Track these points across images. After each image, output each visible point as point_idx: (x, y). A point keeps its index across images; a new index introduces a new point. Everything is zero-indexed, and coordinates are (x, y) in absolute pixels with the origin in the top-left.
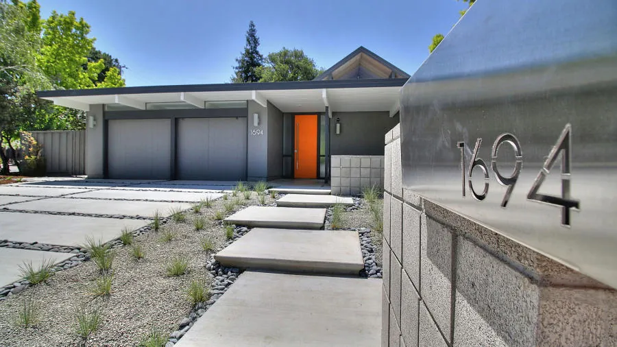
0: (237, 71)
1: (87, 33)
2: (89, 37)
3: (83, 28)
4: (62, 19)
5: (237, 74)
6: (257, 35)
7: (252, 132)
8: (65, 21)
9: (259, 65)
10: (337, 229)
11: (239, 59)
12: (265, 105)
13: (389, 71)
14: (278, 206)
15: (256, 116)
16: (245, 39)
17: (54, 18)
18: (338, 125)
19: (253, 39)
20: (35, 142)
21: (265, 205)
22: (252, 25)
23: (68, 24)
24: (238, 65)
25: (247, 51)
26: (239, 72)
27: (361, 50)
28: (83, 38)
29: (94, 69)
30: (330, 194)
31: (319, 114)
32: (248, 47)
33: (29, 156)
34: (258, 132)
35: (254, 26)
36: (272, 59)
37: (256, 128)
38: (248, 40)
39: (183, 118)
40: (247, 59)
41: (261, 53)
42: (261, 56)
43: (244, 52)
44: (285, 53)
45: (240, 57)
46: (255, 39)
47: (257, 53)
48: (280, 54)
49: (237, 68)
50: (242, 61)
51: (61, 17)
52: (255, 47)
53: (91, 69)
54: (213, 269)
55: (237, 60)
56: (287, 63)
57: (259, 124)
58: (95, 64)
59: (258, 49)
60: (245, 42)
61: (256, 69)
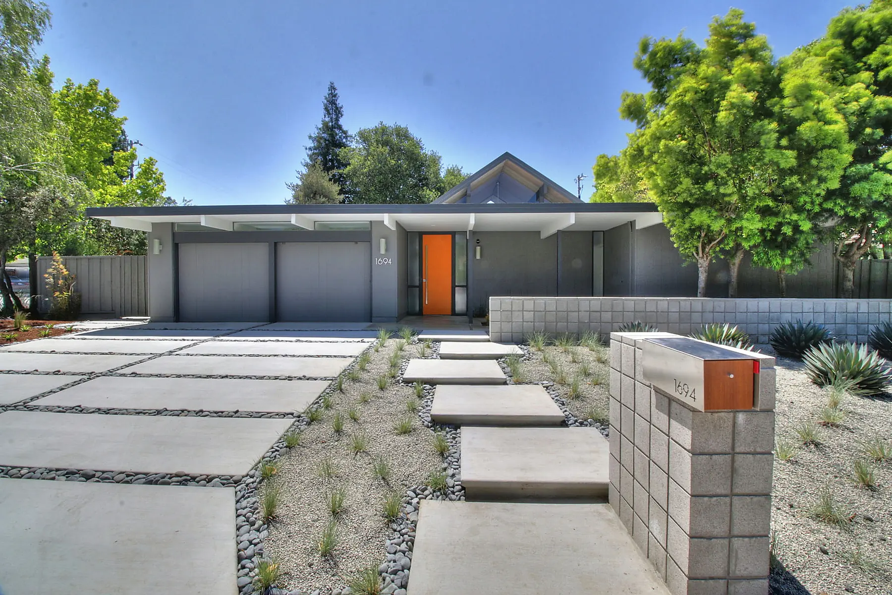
0: (310, 153)
1: (114, 109)
2: (116, 115)
3: (110, 103)
4: (82, 92)
5: (310, 157)
6: (340, 102)
7: (377, 261)
8: (85, 94)
9: (345, 146)
10: (520, 383)
11: (313, 136)
12: (393, 228)
13: (541, 183)
14: (442, 358)
15: (383, 241)
16: (322, 107)
17: (68, 88)
18: (478, 248)
19: (333, 108)
20: (65, 272)
21: (426, 358)
22: (332, 88)
23: (88, 99)
24: (312, 145)
25: (325, 124)
26: (313, 154)
27: (507, 156)
28: (109, 117)
29: (122, 161)
30: (489, 341)
31: (453, 234)
32: (327, 119)
33: (62, 293)
34: (385, 261)
35: (335, 89)
36: (364, 136)
37: (382, 256)
38: (326, 109)
39: (284, 242)
40: (325, 135)
41: (345, 128)
42: (345, 132)
43: (320, 126)
44: (383, 131)
45: (314, 133)
46: (337, 108)
47: (340, 127)
48: (376, 131)
49: (310, 149)
50: (318, 139)
51: (80, 88)
52: (337, 120)
53: (118, 161)
54: (431, 427)
55: (310, 137)
56: (386, 143)
57: (386, 250)
58: (124, 154)
59: (342, 121)
60: (322, 112)
61: (341, 152)
